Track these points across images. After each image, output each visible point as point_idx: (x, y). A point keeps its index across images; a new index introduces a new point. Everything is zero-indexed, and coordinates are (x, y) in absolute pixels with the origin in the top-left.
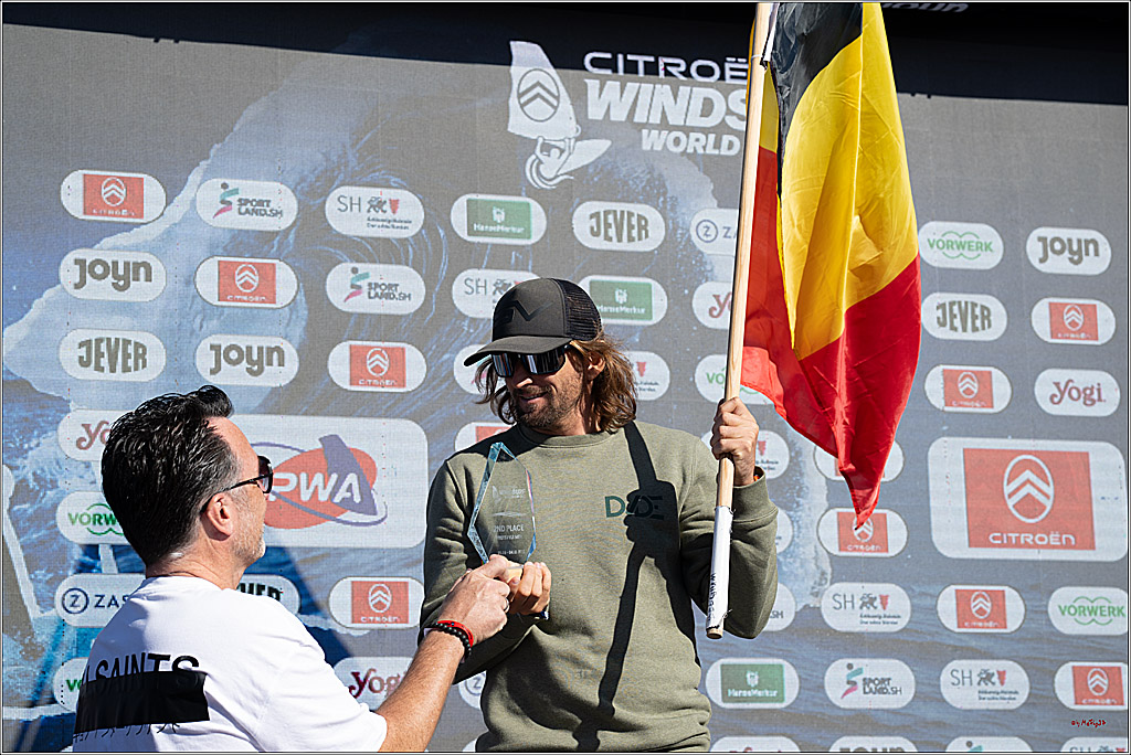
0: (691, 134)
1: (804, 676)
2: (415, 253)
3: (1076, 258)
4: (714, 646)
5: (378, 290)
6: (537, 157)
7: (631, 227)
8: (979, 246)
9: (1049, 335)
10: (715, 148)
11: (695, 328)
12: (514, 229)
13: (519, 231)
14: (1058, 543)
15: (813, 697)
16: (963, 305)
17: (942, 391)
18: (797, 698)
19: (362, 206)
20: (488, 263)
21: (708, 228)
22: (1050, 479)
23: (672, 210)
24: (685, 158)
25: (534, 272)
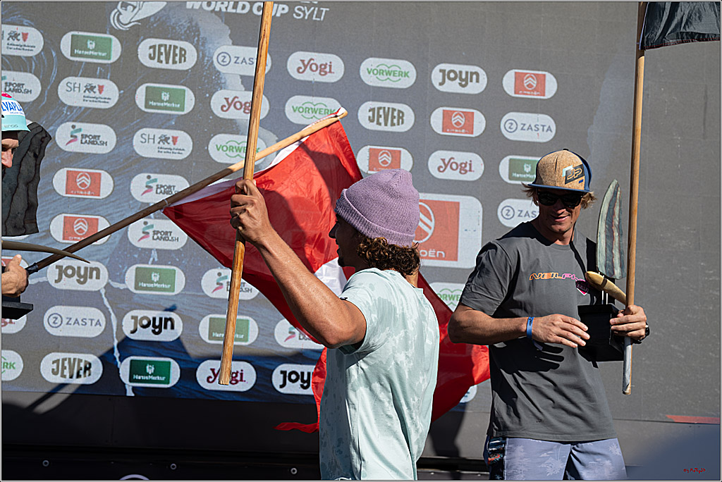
1: (262, 327)
2: (36, 65)
3: (464, 83)
4: (207, 307)
5: (12, 87)
6: (118, 11)
7: (175, 55)
8: (401, 74)
9: (441, 130)
10: (233, 8)
11: (211, 117)
12: (100, 54)
13: (104, 54)
14: (434, 256)
15: (267, 340)
16: (386, 109)
17: (368, 161)
18: (256, 340)
19: (5, 35)
20: (82, 73)
21: (225, 57)
22: (433, 217)
23: (203, 45)
24: (213, 14)
25: (111, 80)
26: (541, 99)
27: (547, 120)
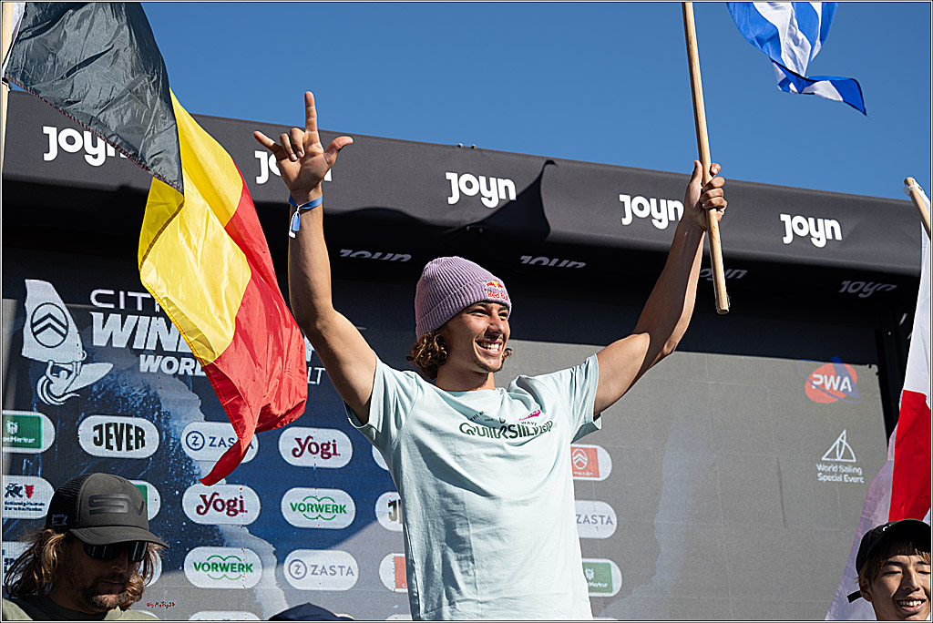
0: (182, 359)
6: (48, 378)
7: (129, 437)
10: (202, 370)
11: (184, 524)
12: (25, 440)
13: (31, 441)
17: (393, 575)
21: (196, 438)
23: (166, 423)
24: (177, 379)
25: (42, 477)
26: (595, 481)
27: (605, 509)
